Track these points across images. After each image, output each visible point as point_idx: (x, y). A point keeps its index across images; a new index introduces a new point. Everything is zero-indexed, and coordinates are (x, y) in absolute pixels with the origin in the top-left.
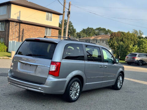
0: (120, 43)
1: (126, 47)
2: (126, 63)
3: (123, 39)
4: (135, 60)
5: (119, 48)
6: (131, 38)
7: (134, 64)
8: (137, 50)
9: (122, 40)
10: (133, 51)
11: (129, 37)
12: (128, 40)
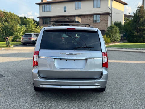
0: (5, 24)
1: (11, 27)
2: (22, 45)
3: (7, 19)
4: (31, 40)
5: (4, 29)
6: (15, 18)
7: (27, 44)
8: (24, 30)
9: (6, 21)
10: (21, 31)
11: (13, 17)
12: (12, 20)
